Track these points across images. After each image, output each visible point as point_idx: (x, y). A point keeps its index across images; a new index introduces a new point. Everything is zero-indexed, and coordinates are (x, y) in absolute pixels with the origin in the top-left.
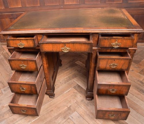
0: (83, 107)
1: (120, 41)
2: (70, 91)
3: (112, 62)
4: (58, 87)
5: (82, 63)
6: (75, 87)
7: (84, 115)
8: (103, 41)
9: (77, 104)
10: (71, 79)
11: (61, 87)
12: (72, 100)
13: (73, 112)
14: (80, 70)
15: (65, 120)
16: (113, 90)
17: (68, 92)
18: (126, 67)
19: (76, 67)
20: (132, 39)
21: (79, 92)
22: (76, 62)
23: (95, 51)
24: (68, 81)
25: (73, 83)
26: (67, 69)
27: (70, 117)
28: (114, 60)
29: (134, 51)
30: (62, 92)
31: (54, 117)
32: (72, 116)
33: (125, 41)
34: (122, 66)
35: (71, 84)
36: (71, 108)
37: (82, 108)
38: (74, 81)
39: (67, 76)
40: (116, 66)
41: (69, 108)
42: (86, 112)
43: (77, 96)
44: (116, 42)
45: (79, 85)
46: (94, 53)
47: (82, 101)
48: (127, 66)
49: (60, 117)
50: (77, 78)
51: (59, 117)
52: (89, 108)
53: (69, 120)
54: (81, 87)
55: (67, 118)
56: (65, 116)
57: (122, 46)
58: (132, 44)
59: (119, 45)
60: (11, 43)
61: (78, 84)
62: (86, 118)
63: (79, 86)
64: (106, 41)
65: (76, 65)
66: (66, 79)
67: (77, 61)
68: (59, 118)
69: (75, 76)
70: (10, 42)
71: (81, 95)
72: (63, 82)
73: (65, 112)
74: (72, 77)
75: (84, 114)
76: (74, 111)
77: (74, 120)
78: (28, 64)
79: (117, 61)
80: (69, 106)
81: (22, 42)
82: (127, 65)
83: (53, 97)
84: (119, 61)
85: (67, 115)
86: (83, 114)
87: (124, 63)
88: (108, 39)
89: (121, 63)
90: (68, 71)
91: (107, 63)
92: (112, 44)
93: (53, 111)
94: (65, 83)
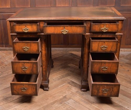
0: (78, 96)
1: (107, 26)
2: (64, 86)
3: (102, 45)
4: (52, 83)
5: (75, 65)
6: (69, 83)
8: (94, 26)
9: (73, 94)
10: (64, 77)
11: (54, 83)
12: (67, 92)
13: (68, 100)
14: (74, 71)
15: (61, 105)
16: (105, 68)
17: (63, 86)
18: (114, 49)
19: (69, 68)
20: (117, 24)
21: (74, 86)
22: (68, 65)
23: (88, 37)
24: (62, 79)
25: (66, 80)
26: (59, 70)
27: (66, 103)
29: (120, 36)
30: (56, 86)
31: (51, 103)
32: (68, 102)
33: (111, 26)
35: (64, 81)
36: (67, 97)
38: (68, 79)
39: (60, 75)
40: (106, 47)
41: (64, 97)
42: (81, 99)
43: (72, 89)
44: (105, 27)
46: (87, 38)
47: (77, 92)
48: (115, 48)
50: (70, 76)
52: (84, 96)
53: (65, 105)
54: (76, 83)
55: (63, 103)
57: (110, 31)
58: (117, 29)
59: (107, 29)
60: (17, 28)
61: (72, 81)
62: (82, 103)
63: (73, 82)
64: (97, 26)
65: (69, 67)
66: (59, 77)
67: (70, 64)
68: (56, 103)
69: (68, 75)
71: (76, 88)
72: (56, 79)
73: (61, 100)
74: (66, 76)
76: (70, 99)
77: (70, 105)
78: (31, 46)
79: (107, 43)
80: (64, 96)
81: (27, 27)
82: (115, 47)
83: (47, 89)
84: (108, 43)
85: (63, 101)
86: (79, 100)
87: (113, 45)
88: (98, 24)
89: (110, 45)
90: (61, 71)
91: (98, 46)
92: (101, 29)
93: (49, 99)
94: (59, 80)
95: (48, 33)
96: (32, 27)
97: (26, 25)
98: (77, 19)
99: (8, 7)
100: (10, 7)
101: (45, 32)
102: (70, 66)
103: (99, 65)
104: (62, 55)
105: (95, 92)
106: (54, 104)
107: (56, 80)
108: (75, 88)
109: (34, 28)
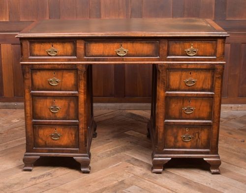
1: (196, 46)
2: (119, 165)
3: (187, 77)
4: (96, 161)
6: (129, 161)
8: (173, 46)
11: (100, 162)
12: (125, 174)
13: (129, 186)
14: (137, 142)
17: (117, 166)
18: (208, 84)
19: (127, 138)
21: (138, 166)
22: (125, 133)
23: (164, 68)
24: (114, 155)
25: (123, 157)
26: (108, 141)
28: (191, 73)
30: (103, 166)
31: (96, 192)
32: (128, 190)
33: (203, 46)
34: (203, 83)
35: (120, 158)
36: (126, 182)
38: (125, 155)
39: (111, 149)
40: (194, 82)
41: (121, 182)
43: (134, 170)
44: (192, 47)
45: (137, 158)
46: (162, 71)
48: (210, 83)
49: (107, 191)
50: (131, 151)
54: (142, 161)
55: (119, 192)
57: (200, 53)
58: (213, 51)
59: (195, 52)
60: (36, 49)
61: (133, 158)
64: (178, 46)
66: (109, 152)
67: (129, 131)
69: (127, 149)
72: (103, 156)
74: (122, 150)
76: (132, 185)
79: (195, 74)
81: (54, 47)
82: (210, 80)
84: (197, 74)
87: (205, 79)
88: (180, 43)
89: (201, 78)
90: (111, 143)
91: (181, 79)
92: (185, 50)
93: (91, 186)
94: (108, 157)
97: (53, 44)
98: (143, 35)
99: (4, 20)
100: (8, 20)
101: (89, 53)
102: (130, 134)
103: (180, 104)
104: (112, 117)
105: (170, 141)
108: (140, 168)
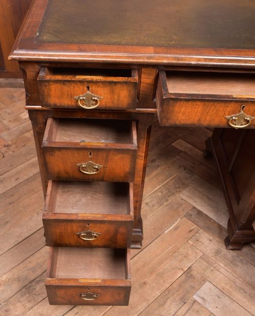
0: (222, 269)
2: (177, 227)
5: (190, 146)
6: (189, 216)
7: (230, 290)
9: (208, 262)
10: (173, 194)
13: (201, 285)
14: (192, 167)
15: (186, 307)
17: (175, 229)
19: (178, 157)
22: (173, 144)
24: (168, 200)
25: (181, 205)
27: (195, 297)
31: (156, 300)
32: (202, 295)
35: (176, 206)
36: (194, 273)
37: (221, 272)
38: (182, 199)
39: (161, 185)
41: (187, 272)
42: (234, 282)
43: (201, 240)
45: (199, 208)
47: (218, 252)
49: (171, 298)
50: (187, 189)
51: (167, 299)
52: (238, 270)
53: (196, 306)
54: (206, 215)
55: (190, 302)
56: (184, 296)
60: (53, 93)
61: (195, 208)
62: (238, 296)
63: (199, 212)
65: (178, 152)
66: (160, 194)
67: (178, 141)
68: (169, 301)
70: (50, 90)
71: (211, 238)
72: (153, 203)
73: (180, 286)
74: (176, 187)
75: (231, 287)
76: (204, 281)
77: (207, 304)
80: (185, 269)
81: (92, 92)
83: (139, 246)
85: (188, 292)
86: (227, 287)
90: (159, 169)
93: (148, 286)
94: (161, 205)
95: (177, 122)
96: (112, 92)
97: (90, 85)
106: (165, 303)
107: (153, 206)
108: (207, 236)
109: (119, 96)
